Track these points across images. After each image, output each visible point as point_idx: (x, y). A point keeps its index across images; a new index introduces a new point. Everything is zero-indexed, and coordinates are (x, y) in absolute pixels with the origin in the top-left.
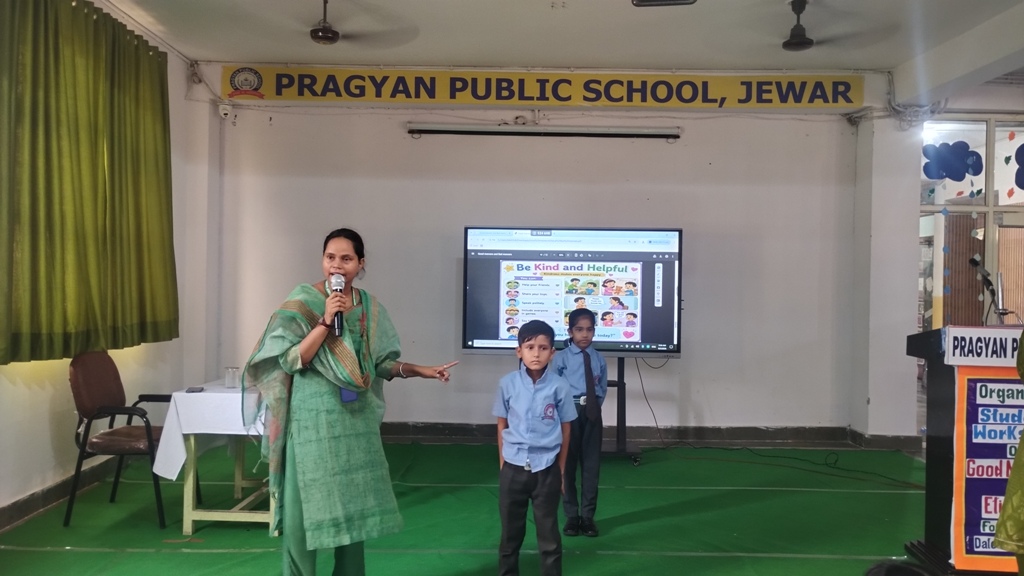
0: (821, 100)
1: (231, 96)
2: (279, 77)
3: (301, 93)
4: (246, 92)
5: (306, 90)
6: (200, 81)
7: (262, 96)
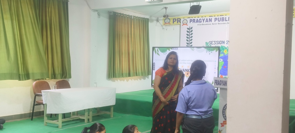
1: (164, 24)
2: (174, 19)
3: (178, 23)
4: (167, 23)
5: (179, 22)
6: (158, 22)
7: (170, 24)
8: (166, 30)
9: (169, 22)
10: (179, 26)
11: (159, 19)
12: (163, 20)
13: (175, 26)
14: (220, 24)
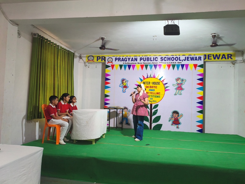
0: (224, 59)
1: (88, 61)
4: (91, 61)
5: (103, 60)
7: (94, 61)
8: (89, 67)
9: (93, 60)
10: (101, 64)
11: (82, 56)
12: (86, 57)
13: (97, 64)
14: (145, 63)
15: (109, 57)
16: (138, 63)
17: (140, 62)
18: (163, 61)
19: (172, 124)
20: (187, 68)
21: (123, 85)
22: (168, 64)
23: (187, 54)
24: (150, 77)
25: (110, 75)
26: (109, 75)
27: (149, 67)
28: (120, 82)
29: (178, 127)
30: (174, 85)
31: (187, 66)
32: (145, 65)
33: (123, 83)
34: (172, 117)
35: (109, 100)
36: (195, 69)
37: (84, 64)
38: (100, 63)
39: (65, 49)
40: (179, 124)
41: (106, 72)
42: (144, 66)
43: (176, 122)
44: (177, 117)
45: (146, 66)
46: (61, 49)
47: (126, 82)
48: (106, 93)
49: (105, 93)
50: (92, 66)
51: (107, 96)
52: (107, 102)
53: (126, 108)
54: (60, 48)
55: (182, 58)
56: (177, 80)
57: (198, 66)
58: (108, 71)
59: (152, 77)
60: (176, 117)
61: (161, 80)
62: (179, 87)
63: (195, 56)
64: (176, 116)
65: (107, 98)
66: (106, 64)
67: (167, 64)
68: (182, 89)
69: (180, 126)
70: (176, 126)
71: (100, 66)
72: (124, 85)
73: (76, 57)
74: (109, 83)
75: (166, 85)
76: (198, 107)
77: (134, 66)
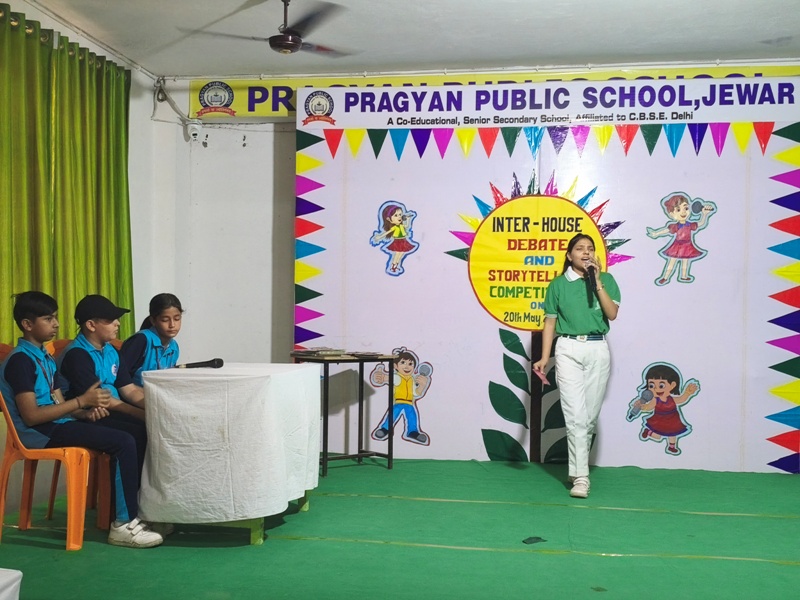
1: (199, 113)
2: (252, 90)
4: (216, 109)
5: (280, 104)
7: (233, 113)
8: (205, 144)
9: (227, 106)
10: (270, 127)
11: (169, 83)
12: (192, 90)
13: (250, 127)
14: (502, 121)
15: (311, 90)
16: (467, 120)
17: (475, 115)
18: (599, 109)
19: (645, 435)
20: (719, 145)
21: (389, 236)
22: (621, 123)
23: (720, 71)
24: (529, 193)
25: (321, 186)
26: (312, 186)
27: (522, 140)
28: (374, 222)
29: (673, 449)
30: (654, 234)
31: (721, 131)
32: (503, 129)
33: (388, 226)
34: (644, 399)
35: (315, 315)
36: (764, 150)
37: (181, 128)
38: (263, 120)
39: (83, 50)
40: (682, 429)
41: (300, 172)
42: (500, 136)
43: (666, 422)
44: (669, 398)
45: (511, 136)
46: (62, 51)
47: (404, 218)
48: (301, 280)
49: (299, 281)
50: (223, 137)
51: (305, 294)
52: (306, 325)
53: (405, 355)
54: (55, 47)
55: (697, 90)
56: (671, 204)
57: (778, 133)
58: (309, 163)
59: (539, 194)
60: (663, 399)
61: (589, 209)
62: (678, 243)
63: (761, 82)
64: (667, 393)
65: (307, 305)
66: (300, 127)
67: (616, 122)
68: (694, 253)
69: (683, 441)
70: (664, 442)
71: (263, 139)
72: (396, 235)
73: (141, 89)
74: (315, 227)
75: (615, 235)
76: (775, 343)
77: (444, 138)
